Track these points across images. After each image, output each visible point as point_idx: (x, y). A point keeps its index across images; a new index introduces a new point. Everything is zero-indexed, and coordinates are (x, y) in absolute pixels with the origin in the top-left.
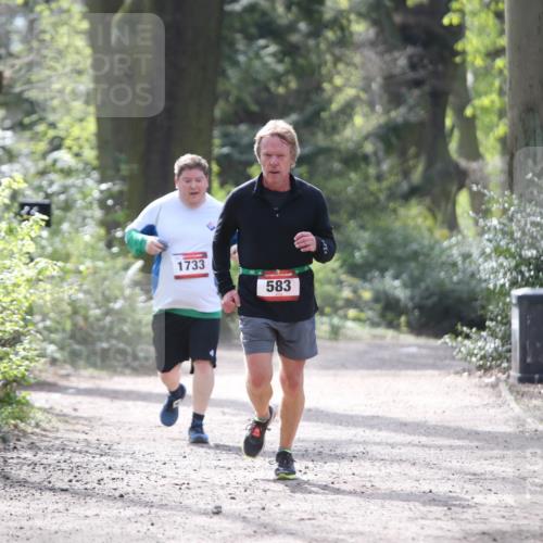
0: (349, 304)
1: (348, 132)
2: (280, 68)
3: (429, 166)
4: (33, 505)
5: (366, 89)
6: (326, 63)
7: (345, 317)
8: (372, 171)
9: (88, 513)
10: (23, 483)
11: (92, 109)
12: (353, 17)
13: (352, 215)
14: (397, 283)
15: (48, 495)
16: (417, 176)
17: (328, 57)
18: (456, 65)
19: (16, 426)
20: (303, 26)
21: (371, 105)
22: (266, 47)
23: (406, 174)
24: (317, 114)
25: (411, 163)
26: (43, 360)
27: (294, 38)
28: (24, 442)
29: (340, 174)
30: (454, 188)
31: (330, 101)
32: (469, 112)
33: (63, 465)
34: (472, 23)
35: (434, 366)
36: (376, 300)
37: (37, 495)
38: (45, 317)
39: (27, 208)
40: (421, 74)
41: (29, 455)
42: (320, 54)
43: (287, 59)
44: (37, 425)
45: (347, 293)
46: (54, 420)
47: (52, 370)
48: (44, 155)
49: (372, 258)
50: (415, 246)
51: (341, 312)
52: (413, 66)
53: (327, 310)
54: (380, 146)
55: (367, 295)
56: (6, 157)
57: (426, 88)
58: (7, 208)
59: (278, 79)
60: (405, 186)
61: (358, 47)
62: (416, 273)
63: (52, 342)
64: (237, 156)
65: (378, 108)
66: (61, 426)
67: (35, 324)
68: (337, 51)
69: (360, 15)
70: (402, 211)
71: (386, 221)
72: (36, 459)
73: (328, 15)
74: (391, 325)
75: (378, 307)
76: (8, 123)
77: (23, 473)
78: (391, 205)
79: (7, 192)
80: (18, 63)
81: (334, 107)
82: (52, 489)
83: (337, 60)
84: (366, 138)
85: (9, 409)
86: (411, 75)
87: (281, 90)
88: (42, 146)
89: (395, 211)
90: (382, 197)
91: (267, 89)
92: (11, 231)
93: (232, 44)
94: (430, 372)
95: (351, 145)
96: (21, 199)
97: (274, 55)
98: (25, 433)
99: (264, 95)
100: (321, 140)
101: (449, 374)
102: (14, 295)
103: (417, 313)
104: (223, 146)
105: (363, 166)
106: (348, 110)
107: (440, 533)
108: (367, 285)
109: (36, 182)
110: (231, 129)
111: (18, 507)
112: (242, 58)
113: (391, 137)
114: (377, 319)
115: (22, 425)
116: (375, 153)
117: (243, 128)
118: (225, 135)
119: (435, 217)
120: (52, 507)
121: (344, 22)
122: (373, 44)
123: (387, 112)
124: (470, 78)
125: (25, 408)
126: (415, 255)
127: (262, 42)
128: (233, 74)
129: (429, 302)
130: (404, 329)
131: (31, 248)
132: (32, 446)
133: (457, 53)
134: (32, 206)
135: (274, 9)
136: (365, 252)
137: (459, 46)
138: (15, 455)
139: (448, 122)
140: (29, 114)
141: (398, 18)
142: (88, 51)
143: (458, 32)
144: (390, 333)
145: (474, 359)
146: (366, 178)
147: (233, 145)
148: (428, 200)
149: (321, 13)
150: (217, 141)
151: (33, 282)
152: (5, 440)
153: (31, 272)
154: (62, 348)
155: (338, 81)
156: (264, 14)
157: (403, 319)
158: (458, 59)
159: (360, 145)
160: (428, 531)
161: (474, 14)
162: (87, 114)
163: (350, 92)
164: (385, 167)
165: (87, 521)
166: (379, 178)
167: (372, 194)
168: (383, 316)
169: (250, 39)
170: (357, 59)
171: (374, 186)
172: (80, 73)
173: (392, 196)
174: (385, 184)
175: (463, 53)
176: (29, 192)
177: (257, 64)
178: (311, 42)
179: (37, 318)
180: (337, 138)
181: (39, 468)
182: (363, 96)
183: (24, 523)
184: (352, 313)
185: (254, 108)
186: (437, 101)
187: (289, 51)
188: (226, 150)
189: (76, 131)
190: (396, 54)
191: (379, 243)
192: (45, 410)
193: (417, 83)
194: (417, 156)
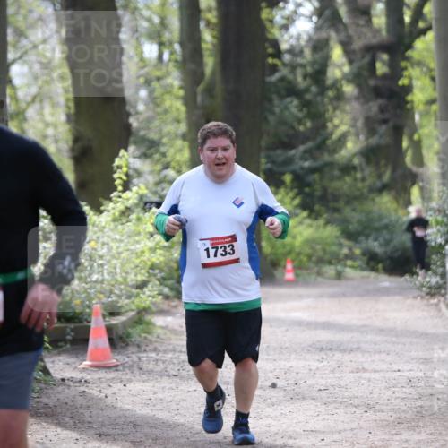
0: (347, 257)
1: (344, 153)
2: (300, 115)
3: (394, 171)
4: (156, 385)
5: (354, 126)
6: (328, 111)
7: (345, 266)
8: (359, 175)
9: (190, 389)
10: (151, 372)
11: (186, 144)
12: (343, 82)
13: (348, 203)
14: (376, 244)
15: (165, 378)
16: (387, 177)
17: (330, 108)
18: (408, 110)
19: (146, 338)
20: (314, 89)
21: (357, 135)
22: (292, 102)
23: (380, 176)
24: (324, 142)
25: (383, 169)
26: (160, 297)
27: (308, 96)
28: (151, 347)
29: (339, 178)
30: (410, 184)
31: (332, 134)
32: (416, 137)
33: (175, 361)
34: (417, 84)
35: (400, 293)
36: (364, 254)
37: (159, 379)
38: (162, 271)
39: (148, 206)
40: (386, 116)
41: (153, 355)
42: (324, 105)
43: (304, 109)
44: (158, 337)
45: (345, 251)
46: (168, 333)
47: (167, 302)
48: (160, 172)
49: (360, 229)
50: (386, 221)
51: (343, 262)
52: (382, 110)
53: (333, 261)
54: (363, 160)
55: (358, 252)
56: (135, 175)
57: (391, 124)
58: (137, 205)
59: (300, 121)
60: (379, 184)
61: (348, 100)
62: (387, 237)
63: (166, 286)
64: (275, 169)
65: (362, 137)
66: (173, 337)
67: (155, 275)
68: (335, 103)
69: (349, 81)
70: (378, 199)
71: (368, 206)
72: (158, 357)
73: (329, 82)
74: (373, 269)
75: (365, 258)
76: (137, 153)
77: (151, 366)
78: (372, 196)
79: (136, 196)
80: (141, 118)
81: (335, 137)
82: (168, 376)
83: (335, 109)
84: (354, 155)
85: (141, 327)
86: (381, 116)
87: (301, 128)
88: (159, 167)
89: (373, 200)
90: (365, 191)
91: (293, 128)
92: (139, 219)
93: (270, 101)
94: (397, 298)
95: (344, 161)
96: (145, 199)
97: (296, 107)
98: (151, 341)
99: (291, 132)
100: (326, 158)
101: (409, 298)
102: (142, 258)
103: (388, 262)
104: (267, 163)
105: (353, 173)
106: (342, 139)
107: (404, 396)
108: (358, 245)
109: (154, 189)
110: (272, 153)
111: (147, 386)
112: (277, 110)
113: (370, 154)
114: (364, 266)
115: (149, 337)
116: (361, 165)
117: (279, 152)
118: (268, 157)
119: (398, 202)
120: (168, 386)
121: (338, 85)
122: (357, 98)
123: (367, 138)
124: (417, 117)
125: (150, 326)
126: (386, 227)
127: (289, 99)
128: (272, 119)
129: (396, 255)
130: (382, 271)
131: (151, 229)
132: (155, 350)
133: (407, 102)
134: (151, 203)
135: (296, 79)
136: (356, 225)
137: (409, 98)
138: (145, 355)
139: (405, 144)
140: (150, 148)
141: (372, 82)
142: (183, 109)
143: (408, 89)
144: (373, 275)
145: (424, 289)
146: (355, 179)
147: (273, 162)
148: (393, 193)
149: (324, 81)
150: (263, 160)
151: (153, 250)
152: (138, 346)
153: (151, 244)
154: (171, 289)
155: (336, 121)
156: (290, 82)
157: (380, 266)
158: (408, 106)
159: (350, 160)
160: (397, 395)
161: (418, 79)
162: (184, 147)
163: (344, 128)
164: (367, 172)
165: (189, 394)
166: (363, 179)
167: (359, 190)
168: (368, 264)
169: (282, 97)
170: (348, 108)
171: (360, 185)
172: (178, 121)
173: (371, 190)
174: (367, 183)
175: (412, 102)
176: (149, 195)
177: (287, 113)
178: (319, 99)
179: (157, 271)
180: (337, 156)
181: (160, 363)
182: (352, 130)
183: (151, 396)
184: (349, 262)
185: (286, 140)
186: (398, 132)
187: (306, 104)
188: (269, 165)
189: (178, 157)
190: (371, 104)
191: (364, 219)
192: (162, 328)
193: (385, 121)
194: (386, 165)
